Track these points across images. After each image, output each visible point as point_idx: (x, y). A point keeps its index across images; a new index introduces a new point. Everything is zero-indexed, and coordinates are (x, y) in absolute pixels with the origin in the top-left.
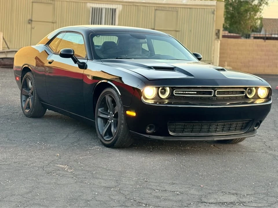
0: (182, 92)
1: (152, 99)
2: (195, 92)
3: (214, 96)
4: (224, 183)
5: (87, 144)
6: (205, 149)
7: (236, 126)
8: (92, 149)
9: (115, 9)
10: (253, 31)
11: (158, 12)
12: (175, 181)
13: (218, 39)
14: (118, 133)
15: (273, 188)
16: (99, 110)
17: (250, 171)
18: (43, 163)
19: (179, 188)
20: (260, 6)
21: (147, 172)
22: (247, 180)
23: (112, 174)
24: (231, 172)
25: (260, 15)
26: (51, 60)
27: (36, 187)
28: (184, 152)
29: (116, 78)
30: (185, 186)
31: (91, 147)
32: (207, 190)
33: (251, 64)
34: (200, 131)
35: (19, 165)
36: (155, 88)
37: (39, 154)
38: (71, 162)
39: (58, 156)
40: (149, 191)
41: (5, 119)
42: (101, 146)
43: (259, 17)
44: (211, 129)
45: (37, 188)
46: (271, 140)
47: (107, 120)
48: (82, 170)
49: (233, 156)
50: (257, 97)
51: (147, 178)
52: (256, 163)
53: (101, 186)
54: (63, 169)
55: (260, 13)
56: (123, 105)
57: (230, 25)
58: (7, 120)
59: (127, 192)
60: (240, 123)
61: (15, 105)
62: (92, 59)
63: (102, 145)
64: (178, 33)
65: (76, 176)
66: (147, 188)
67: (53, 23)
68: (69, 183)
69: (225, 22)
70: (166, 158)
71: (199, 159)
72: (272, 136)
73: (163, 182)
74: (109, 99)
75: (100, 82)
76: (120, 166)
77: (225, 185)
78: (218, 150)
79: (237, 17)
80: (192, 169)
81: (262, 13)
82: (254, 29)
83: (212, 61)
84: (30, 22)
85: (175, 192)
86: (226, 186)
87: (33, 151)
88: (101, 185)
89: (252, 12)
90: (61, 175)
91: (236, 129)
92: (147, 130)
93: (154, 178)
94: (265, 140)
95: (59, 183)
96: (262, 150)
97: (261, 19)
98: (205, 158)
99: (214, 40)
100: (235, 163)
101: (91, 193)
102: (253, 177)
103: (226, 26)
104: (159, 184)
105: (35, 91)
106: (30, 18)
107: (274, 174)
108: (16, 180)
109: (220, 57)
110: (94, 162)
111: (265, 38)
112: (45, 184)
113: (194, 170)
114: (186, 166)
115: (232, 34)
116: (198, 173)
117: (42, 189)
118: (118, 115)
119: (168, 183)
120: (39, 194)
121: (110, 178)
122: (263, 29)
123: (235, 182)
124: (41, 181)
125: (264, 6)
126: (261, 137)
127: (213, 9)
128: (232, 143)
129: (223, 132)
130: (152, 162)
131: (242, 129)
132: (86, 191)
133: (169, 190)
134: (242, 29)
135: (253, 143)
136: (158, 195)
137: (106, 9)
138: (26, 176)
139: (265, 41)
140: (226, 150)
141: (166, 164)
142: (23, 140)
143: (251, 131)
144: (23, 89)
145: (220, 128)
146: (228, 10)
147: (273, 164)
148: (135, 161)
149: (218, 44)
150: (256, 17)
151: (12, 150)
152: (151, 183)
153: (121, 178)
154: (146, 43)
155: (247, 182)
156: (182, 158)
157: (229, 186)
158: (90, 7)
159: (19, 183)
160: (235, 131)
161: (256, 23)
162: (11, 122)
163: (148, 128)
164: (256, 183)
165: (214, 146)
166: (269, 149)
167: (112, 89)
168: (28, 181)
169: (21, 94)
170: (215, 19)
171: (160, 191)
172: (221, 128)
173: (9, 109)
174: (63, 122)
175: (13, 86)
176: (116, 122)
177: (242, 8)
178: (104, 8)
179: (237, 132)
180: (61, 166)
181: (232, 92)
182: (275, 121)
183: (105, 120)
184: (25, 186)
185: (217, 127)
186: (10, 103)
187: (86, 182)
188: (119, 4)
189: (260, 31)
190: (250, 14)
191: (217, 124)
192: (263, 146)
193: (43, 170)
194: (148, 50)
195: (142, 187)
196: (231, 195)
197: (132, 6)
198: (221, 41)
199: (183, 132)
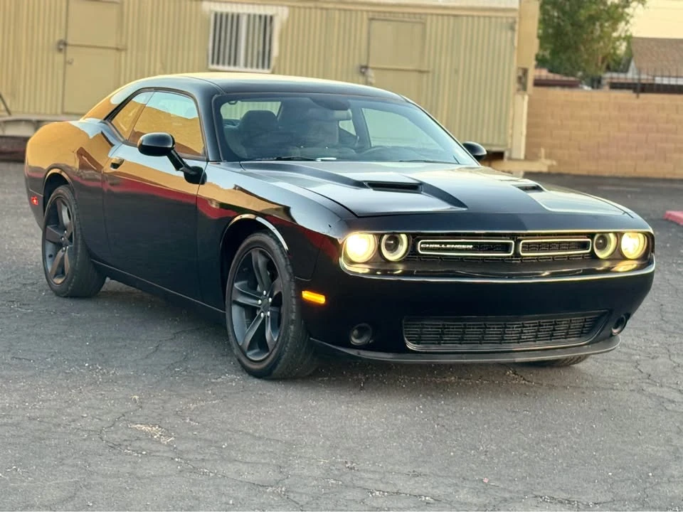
0: (438, 246)
1: (366, 263)
2: (468, 246)
3: (517, 254)
4: (538, 474)
5: (206, 369)
6: (493, 382)
7: (569, 328)
8: (218, 383)
9: (271, 18)
10: (608, 69)
11: (375, 24)
12: (419, 467)
13: (521, 92)
14: (282, 343)
15: (656, 485)
16: (236, 285)
17: (601, 441)
18: (100, 419)
19: (432, 486)
20: (625, 7)
21: (353, 445)
22: (595, 465)
23: (267, 449)
24: (556, 444)
25: (626, 28)
26: (118, 159)
27: (85, 486)
28: (442, 391)
29: (277, 209)
30: (444, 481)
31: (216, 376)
32: (500, 492)
33: (603, 151)
34: (481, 341)
35: (43, 427)
36: (371, 237)
37: (90, 395)
38: (169, 418)
39: (136, 402)
40: (357, 495)
41: (5, 302)
42: (241, 373)
43: (623, 35)
44: (509, 334)
45: (88, 486)
46: (653, 358)
47: (256, 312)
48: (195, 439)
49: (560, 399)
50: (619, 256)
51: (354, 459)
52: (616, 419)
53: (241, 481)
54: (149, 437)
55: (626, 24)
56: (295, 276)
57: (554, 53)
58: (10, 304)
59: (304, 496)
60: (577, 321)
61: (29, 265)
62: (218, 160)
63: (242, 371)
64: (425, 76)
65: (180, 454)
66: (354, 487)
67: (117, 49)
68: (165, 474)
69: (541, 46)
70: (400, 407)
71: (478, 407)
72: (656, 347)
73: (392, 469)
74: (260, 261)
75: (238, 218)
76: (286, 428)
77: (541, 478)
78: (525, 384)
79: (571, 35)
80: (461, 436)
81: (631, 25)
82: (612, 64)
83: (509, 146)
84: (62, 47)
85: (420, 496)
86: (545, 479)
87: (75, 387)
88: (243, 480)
89: (607, 21)
90: (144, 453)
91: (567, 334)
92: (353, 339)
93: (369, 461)
94: (638, 357)
95: (139, 475)
96: (630, 385)
97: (629, 39)
98: (493, 406)
99: (514, 94)
100: (566, 420)
101: (217, 501)
102: (608, 456)
103: (543, 56)
104: (382, 476)
105: (78, 232)
106: (62, 37)
107: (659, 447)
108: (34, 467)
109: (528, 136)
110: (224, 417)
111: (639, 87)
112: (105, 476)
113: (467, 439)
114: (446, 427)
115: (558, 77)
116: (475, 447)
117: (99, 491)
118: (281, 300)
119: (403, 474)
120: (91, 504)
121: (263, 461)
122: (633, 64)
123: (564, 470)
124: (96, 469)
125: (634, 9)
126: (629, 348)
127: (512, 18)
128: (559, 367)
129: (537, 342)
130: (364, 418)
131: (582, 333)
132: (207, 496)
133: (406, 492)
134: (583, 64)
135: (609, 366)
136: (379, 506)
137: (249, 16)
138: (59, 456)
139: (638, 97)
140: (545, 384)
141: (399, 422)
142: (49, 359)
143: (603, 339)
144: (48, 227)
145: (528, 332)
146: (547, 17)
147: (658, 423)
148: (322, 414)
149: (522, 105)
150: (615, 35)
151: (24, 386)
152: (362, 474)
153: (290, 460)
154: (350, 119)
155: (595, 468)
156: (437, 407)
157: (551, 480)
158: (211, 11)
159: (42, 474)
160: (565, 338)
161: (615, 49)
162: (20, 309)
163: (356, 332)
164: (615, 471)
165: (515, 374)
166: (647, 381)
167: (268, 235)
168: (65, 468)
169: (44, 239)
170: (516, 44)
171: (386, 494)
172: (532, 332)
173: (14, 274)
174: (146, 309)
175: (21, 213)
176: (276, 316)
177: (582, 11)
178: (244, 14)
179: (569, 341)
180: (144, 428)
181: (560, 246)
182: (662, 305)
183: (251, 312)
184: (58, 481)
185: (522, 330)
186: (14, 258)
187: (206, 471)
188: (282, 5)
189: (626, 70)
190: (602, 26)
191: (521, 323)
192: (634, 374)
193: (101, 438)
194: (355, 134)
195: (340, 483)
196: (556, 504)
197: (313, 10)
198: (529, 96)
199: (439, 344)
